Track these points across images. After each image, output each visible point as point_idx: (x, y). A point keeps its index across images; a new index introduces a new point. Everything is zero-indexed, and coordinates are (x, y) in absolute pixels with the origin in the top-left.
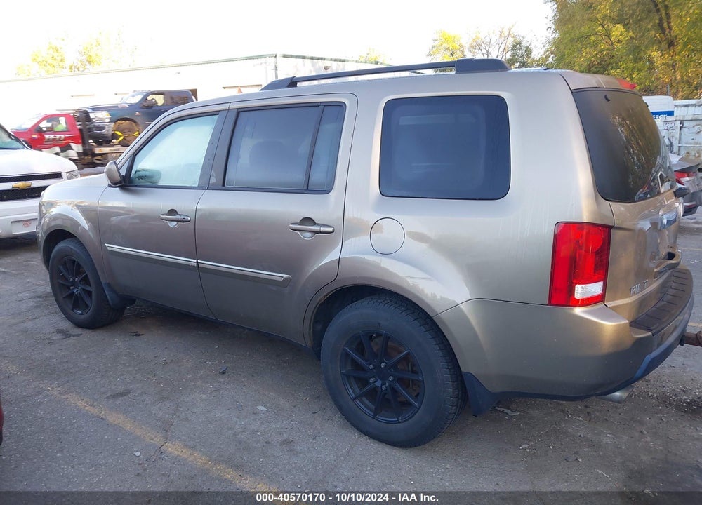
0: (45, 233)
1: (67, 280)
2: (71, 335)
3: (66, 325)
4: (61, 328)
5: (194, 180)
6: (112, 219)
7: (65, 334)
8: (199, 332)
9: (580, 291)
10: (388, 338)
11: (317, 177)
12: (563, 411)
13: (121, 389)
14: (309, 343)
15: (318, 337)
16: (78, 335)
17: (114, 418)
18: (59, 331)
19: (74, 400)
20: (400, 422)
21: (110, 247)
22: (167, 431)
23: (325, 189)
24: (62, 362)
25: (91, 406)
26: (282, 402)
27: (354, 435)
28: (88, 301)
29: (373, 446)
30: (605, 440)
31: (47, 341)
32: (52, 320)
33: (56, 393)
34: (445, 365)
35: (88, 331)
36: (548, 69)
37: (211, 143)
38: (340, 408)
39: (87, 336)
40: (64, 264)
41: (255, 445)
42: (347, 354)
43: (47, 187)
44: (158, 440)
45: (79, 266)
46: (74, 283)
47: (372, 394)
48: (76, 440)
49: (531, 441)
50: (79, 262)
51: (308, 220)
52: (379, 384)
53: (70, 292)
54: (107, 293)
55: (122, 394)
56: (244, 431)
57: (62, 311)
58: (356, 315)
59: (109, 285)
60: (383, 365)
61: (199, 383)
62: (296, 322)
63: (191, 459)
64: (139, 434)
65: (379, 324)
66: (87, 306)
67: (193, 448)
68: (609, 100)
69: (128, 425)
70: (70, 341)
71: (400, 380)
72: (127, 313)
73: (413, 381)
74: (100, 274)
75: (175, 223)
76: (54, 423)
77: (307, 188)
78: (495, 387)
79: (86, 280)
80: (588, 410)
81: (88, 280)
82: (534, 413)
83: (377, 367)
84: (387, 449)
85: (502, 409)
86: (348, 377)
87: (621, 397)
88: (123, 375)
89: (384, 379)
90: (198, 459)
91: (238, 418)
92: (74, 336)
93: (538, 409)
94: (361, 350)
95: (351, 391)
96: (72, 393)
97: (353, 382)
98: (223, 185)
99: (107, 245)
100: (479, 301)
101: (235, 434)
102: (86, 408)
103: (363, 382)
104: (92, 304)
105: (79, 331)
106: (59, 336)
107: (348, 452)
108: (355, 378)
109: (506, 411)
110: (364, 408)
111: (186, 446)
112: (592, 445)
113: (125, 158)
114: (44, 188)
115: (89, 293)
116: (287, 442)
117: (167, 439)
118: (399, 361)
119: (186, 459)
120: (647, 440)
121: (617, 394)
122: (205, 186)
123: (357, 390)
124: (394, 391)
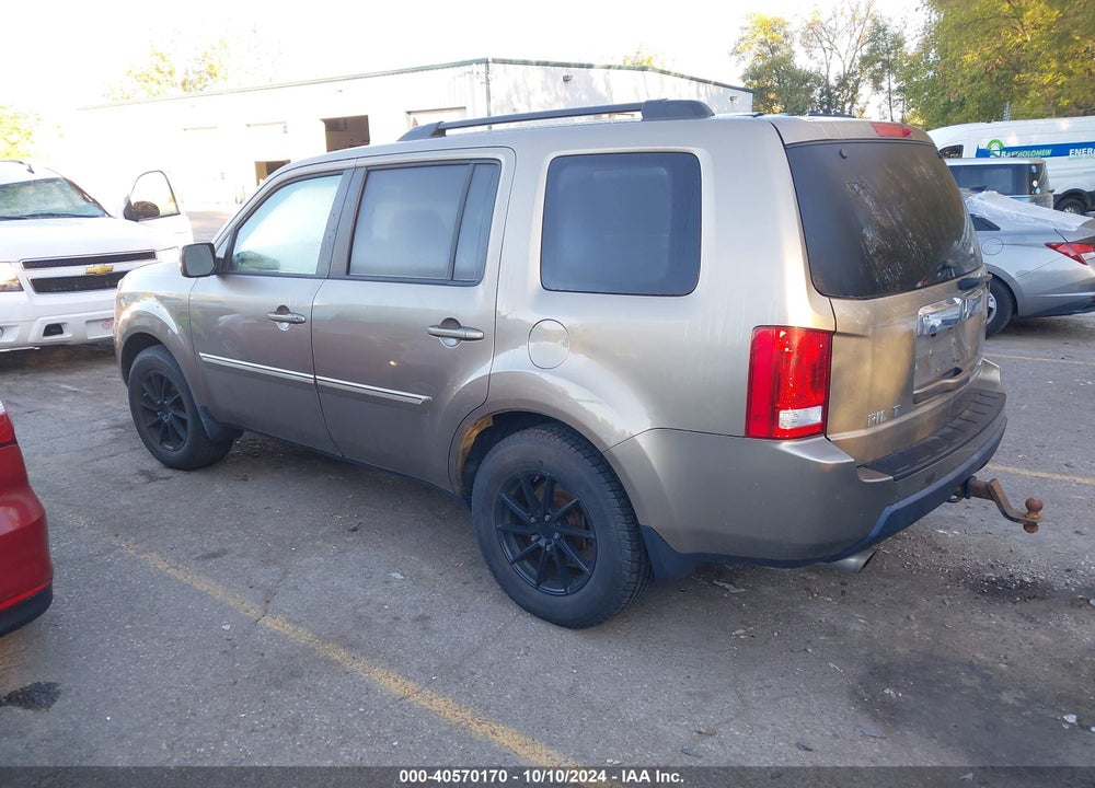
0: (124, 336)
1: (153, 402)
2: (158, 478)
3: (152, 464)
4: (144, 468)
5: (311, 265)
6: (221, 318)
7: (150, 476)
8: (330, 476)
9: (787, 418)
10: (553, 482)
11: (465, 262)
12: (808, 589)
13: (215, 548)
14: (457, 489)
15: (468, 479)
16: (167, 479)
17: (203, 584)
18: (143, 473)
19: (155, 561)
20: (567, 594)
21: (206, 356)
22: (268, 602)
23: (473, 280)
24: (144, 513)
25: (175, 568)
26: (425, 569)
27: (512, 611)
28: (181, 432)
29: (535, 625)
30: (853, 626)
31: (126, 486)
32: (135, 457)
33: (132, 552)
34: (622, 519)
35: (181, 473)
36: (760, 115)
37: (332, 214)
38: (495, 573)
39: (179, 478)
40: (149, 380)
41: (379, 621)
42: (504, 503)
43: (126, 273)
44: (254, 614)
45: (169, 383)
46: (162, 408)
47: (534, 555)
48: (151, 610)
49: (750, 626)
50: (169, 378)
51: (451, 322)
52: (542, 543)
53: (156, 420)
54: (203, 420)
55: (215, 555)
56: (368, 604)
57: (147, 446)
58: (515, 450)
59: (205, 409)
60: (547, 518)
61: (319, 543)
62: (439, 458)
63: (293, 636)
64: (232, 604)
65: (541, 462)
66: (180, 439)
67: (297, 623)
68: (844, 158)
69: (219, 594)
70: (158, 486)
71: (569, 538)
72: (235, 450)
73: (587, 539)
74: (194, 395)
75: (287, 325)
76: (125, 588)
77: (453, 278)
78: (685, 547)
79: (178, 404)
80: (845, 588)
81: (182, 402)
82: (767, 590)
83: (540, 520)
84: (553, 630)
85: (721, 584)
86: (506, 533)
87: (856, 564)
88: (220, 531)
89: (549, 536)
90: (303, 636)
91: (364, 587)
92: (161, 479)
93: (773, 585)
94: (520, 498)
95: (508, 552)
96: (152, 551)
97: (513, 542)
98: (348, 273)
99: (202, 354)
100: (663, 431)
101: (355, 608)
102: (168, 571)
103: (524, 540)
104: (188, 436)
105: (168, 472)
106: (142, 479)
107: (499, 632)
108: (515, 535)
109: (727, 586)
110: (524, 575)
111: (289, 620)
112: (833, 632)
113: (224, 234)
114: (122, 274)
115: (183, 422)
116: (422, 618)
117: (266, 611)
118: (568, 512)
119: (287, 636)
120: (913, 628)
121: (852, 561)
122: (325, 273)
123: (518, 551)
124: (561, 553)
